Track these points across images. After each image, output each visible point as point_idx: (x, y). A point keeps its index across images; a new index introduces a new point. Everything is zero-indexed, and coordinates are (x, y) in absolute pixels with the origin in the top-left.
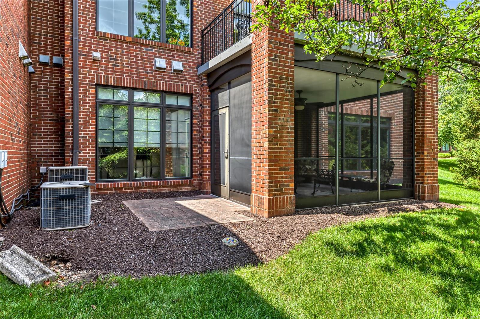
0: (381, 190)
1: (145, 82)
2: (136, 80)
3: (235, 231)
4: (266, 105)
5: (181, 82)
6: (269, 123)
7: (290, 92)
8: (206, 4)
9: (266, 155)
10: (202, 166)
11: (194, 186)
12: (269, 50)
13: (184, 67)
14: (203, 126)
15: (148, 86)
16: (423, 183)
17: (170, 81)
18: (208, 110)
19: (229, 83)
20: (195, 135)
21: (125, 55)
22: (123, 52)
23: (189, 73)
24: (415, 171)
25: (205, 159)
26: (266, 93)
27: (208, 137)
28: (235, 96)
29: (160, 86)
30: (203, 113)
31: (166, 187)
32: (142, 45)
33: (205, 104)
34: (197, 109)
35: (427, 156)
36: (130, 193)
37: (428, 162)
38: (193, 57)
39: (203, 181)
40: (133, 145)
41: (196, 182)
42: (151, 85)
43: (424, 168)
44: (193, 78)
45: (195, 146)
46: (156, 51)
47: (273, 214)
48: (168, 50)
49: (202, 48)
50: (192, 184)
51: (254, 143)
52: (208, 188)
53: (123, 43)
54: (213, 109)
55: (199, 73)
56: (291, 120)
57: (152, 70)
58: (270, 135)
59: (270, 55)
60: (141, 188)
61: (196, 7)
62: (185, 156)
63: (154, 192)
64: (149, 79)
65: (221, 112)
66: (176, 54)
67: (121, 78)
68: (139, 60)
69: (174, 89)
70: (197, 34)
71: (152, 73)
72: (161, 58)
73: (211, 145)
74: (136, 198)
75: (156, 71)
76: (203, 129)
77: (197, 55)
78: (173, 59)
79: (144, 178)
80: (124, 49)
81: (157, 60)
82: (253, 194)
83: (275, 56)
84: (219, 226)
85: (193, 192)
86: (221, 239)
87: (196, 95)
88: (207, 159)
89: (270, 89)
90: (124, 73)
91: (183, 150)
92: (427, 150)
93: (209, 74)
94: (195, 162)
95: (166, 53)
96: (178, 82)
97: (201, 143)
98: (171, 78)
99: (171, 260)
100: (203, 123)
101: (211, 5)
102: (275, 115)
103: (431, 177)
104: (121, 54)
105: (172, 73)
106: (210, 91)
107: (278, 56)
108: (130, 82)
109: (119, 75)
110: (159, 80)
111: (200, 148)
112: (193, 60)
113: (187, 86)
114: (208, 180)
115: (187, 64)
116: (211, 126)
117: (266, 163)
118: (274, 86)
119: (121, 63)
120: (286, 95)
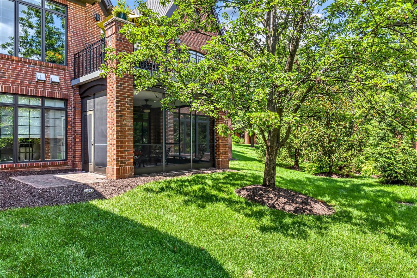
0: (193, 163)
1: (28, 90)
2: (21, 88)
3: (93, 186)
4: (115, 112)
5: (58, 91)
6: (116, 123)
7: (130, 105)
8: (78, 35)
9: (115, 142)
10: (74, 151)
11: (68, 165)
12: (116, 80)
13: (60, 79)
14: (76, 123)
15: (31, 93)
16: (219, 159)
17: (49, 90)
18: (79, 111)
19: (94, 94)
20: (69, 129)
21: (11, 70)
22: (9, 67)
23: (64, 84)
24: (215, 151)
25: (77, 146)
26: (115, 105)
27: (79, 130)
28: (98, 103)
29: (41, 92)
30: (75, 113)
31: (45, 167)
32: (26, 63)
33: (77, 107)
34: (71, 110)
35: (221, 142)
36: (16, 172)
37: (222, 146)
38: (67, 73)
39: (76, 161)
40: (17, 136)
41: (70, 163)
42: (33, 92)
43: (219, 150)
44: (68, 88)
45: (69, 136)
46: (37, 67)
47: (119, 177)
48: (47, 67)
49: (75, 66)
50: (67, 164)
51: (108, 135)
52: (79, 166)
53: (10, 60)
54: (83, 111)
55: (72, 84)
56: (131, 121)
57: (34, 81)
58: (117, 131)
59: (117, 83)
60: (25, 168)
61: (70, 37)
62: (61, 144)
63: (36, 170)
64: (31, 87)
65: (89, 113)
66: (54, 70)
67: (8, 87)
68: (23, 74)
69: (52, 95)
70: (71, 56)
71: (34, 84)
72: (41, 72)
73: (82, 136)
74: (21, 175)
75: (37, 82)
76: (75, 125)
77: (71, 71)
78: (51, 74)
79: (27, 160)
80: (11, 65)
81: (38, 74)
82: (108, 167)
83: (120, 84)
84: (83, 184)
85: (68, 170)
86: (83, 189)
87: (70, 100)
88: (79, 146)
89: (117, 103)
90: (11, 83)
91: (60, 140)
92: (221, 139)
93: (80, 86)
94: (69, 148)
95: (46, 69)
96: (56, 90)
97: (74, 134)
98: (49, 88)
99: (52, 200)
100: (76, 121)
101: (81, 36)
102: (121, 119)
103: (224, 155)
104: (8, 69)
105: (50, 84)
106: (81, 98)
107: (122, 84)
108: (16, 90)
109: (6, 84)
110: (39, 88)
111: (73, 138)
112: (67, 75)
113: (63, 93)
114: (80, 161)
115: (63, 78)
116: (82, 123)
117: (115, 147)
118: (120, 101)
119: (8, 76)
120: (128, 107)
